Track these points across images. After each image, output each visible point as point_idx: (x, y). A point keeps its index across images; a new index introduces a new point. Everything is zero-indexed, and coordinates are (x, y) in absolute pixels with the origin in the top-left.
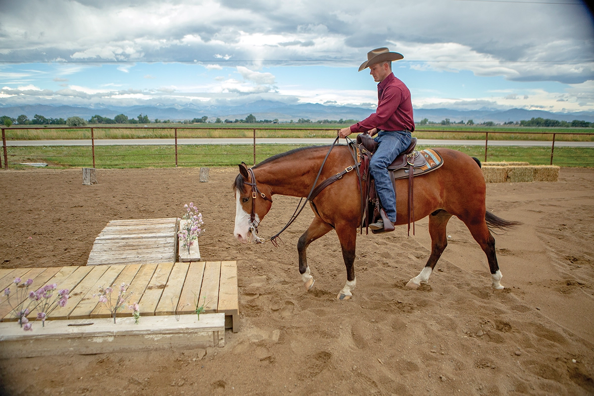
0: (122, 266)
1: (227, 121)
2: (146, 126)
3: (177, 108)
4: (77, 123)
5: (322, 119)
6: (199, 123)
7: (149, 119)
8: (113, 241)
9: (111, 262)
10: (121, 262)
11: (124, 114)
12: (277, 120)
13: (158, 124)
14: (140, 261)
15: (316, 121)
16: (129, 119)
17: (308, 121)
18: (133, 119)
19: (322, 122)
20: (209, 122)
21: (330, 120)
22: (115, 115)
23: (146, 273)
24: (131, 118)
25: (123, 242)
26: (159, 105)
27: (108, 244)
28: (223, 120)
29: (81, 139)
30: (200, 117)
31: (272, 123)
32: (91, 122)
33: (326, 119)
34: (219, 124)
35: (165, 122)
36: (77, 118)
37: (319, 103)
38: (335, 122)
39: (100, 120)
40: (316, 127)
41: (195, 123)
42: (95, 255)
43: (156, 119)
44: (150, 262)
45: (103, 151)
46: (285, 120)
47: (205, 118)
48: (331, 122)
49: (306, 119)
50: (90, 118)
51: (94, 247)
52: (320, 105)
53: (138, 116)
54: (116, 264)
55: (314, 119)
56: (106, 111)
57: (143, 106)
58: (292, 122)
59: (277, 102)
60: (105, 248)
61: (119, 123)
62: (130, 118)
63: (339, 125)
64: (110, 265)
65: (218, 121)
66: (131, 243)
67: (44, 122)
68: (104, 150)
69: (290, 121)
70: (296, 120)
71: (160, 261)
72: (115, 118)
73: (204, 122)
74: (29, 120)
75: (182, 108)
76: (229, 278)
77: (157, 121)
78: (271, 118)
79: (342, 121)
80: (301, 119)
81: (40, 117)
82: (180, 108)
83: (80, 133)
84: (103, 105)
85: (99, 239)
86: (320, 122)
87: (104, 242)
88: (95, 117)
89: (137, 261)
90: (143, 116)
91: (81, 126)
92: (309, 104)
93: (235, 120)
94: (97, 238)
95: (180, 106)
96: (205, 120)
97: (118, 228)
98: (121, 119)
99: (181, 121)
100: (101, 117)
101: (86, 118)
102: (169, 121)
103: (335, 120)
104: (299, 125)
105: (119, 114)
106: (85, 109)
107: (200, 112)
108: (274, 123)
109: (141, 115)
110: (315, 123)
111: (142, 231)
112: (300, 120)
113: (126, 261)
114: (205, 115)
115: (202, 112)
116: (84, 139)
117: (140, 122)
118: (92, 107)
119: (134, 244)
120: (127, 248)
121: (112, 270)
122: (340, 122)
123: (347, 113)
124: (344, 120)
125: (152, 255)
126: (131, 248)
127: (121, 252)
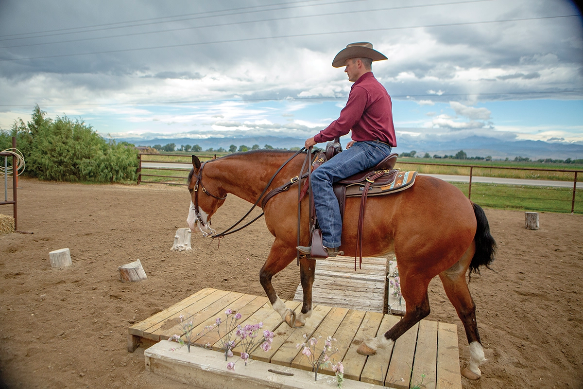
0: (328, 308)
1: (436, 157)
6: (407, 157)
8: (321, 277)
9: (317, 301)
10: (327, 302)
12: (490, 157)
14: (347, 305)
15: (537, 160)
17: (526, 160)
19: (543, 161)
20: (418, 157)
21: (554, 158)
23: (353, 322)
25: (331, 280)
28: (432, 155)
30: (408, 152)
31: (484, 160)
33: (548, 158)
34: (428, 159)
37: (542, 140)
38: (561, 161)
41: (403, 158)
44: (357, 307)
46: (499, 158)
47: (414, 153)
48: (555, 162)
49: (524, 157)
52: (543, 142)
54: (322, 303)
55: (534, 157)
58: (507, 159)
59: (492, 139)
63: (566, 165)
64: (316, 304)
65: (427, 156)
66: (339, 283)
69: (505, 159)
70: (512, 158)
71: (368, 308)
73: (412, 157)
76: (449, 348)
78: (484, 155)
79: (570, 161)
80: (518, 156)
86: (540, 161)
89: (343, 304)
92: (529, 141)
93: (444, 156)
96: (413, 154)
103: (561, 159)
104: (516, 163)
107: (409, 147)
108: (487, 160)
110: (535, 162)
111: (351, 270)
112: (516, 159)
113: (332, 302)
114: (414, 150)
115: (411, 146)
119: (342, 283)
120: (334, 287)
121: (319, 310)
122: (568, 161)
123: (577, 151)
124: (572, 159)
125: (360, 300)
126: (338, 287)
127: (329, 291)
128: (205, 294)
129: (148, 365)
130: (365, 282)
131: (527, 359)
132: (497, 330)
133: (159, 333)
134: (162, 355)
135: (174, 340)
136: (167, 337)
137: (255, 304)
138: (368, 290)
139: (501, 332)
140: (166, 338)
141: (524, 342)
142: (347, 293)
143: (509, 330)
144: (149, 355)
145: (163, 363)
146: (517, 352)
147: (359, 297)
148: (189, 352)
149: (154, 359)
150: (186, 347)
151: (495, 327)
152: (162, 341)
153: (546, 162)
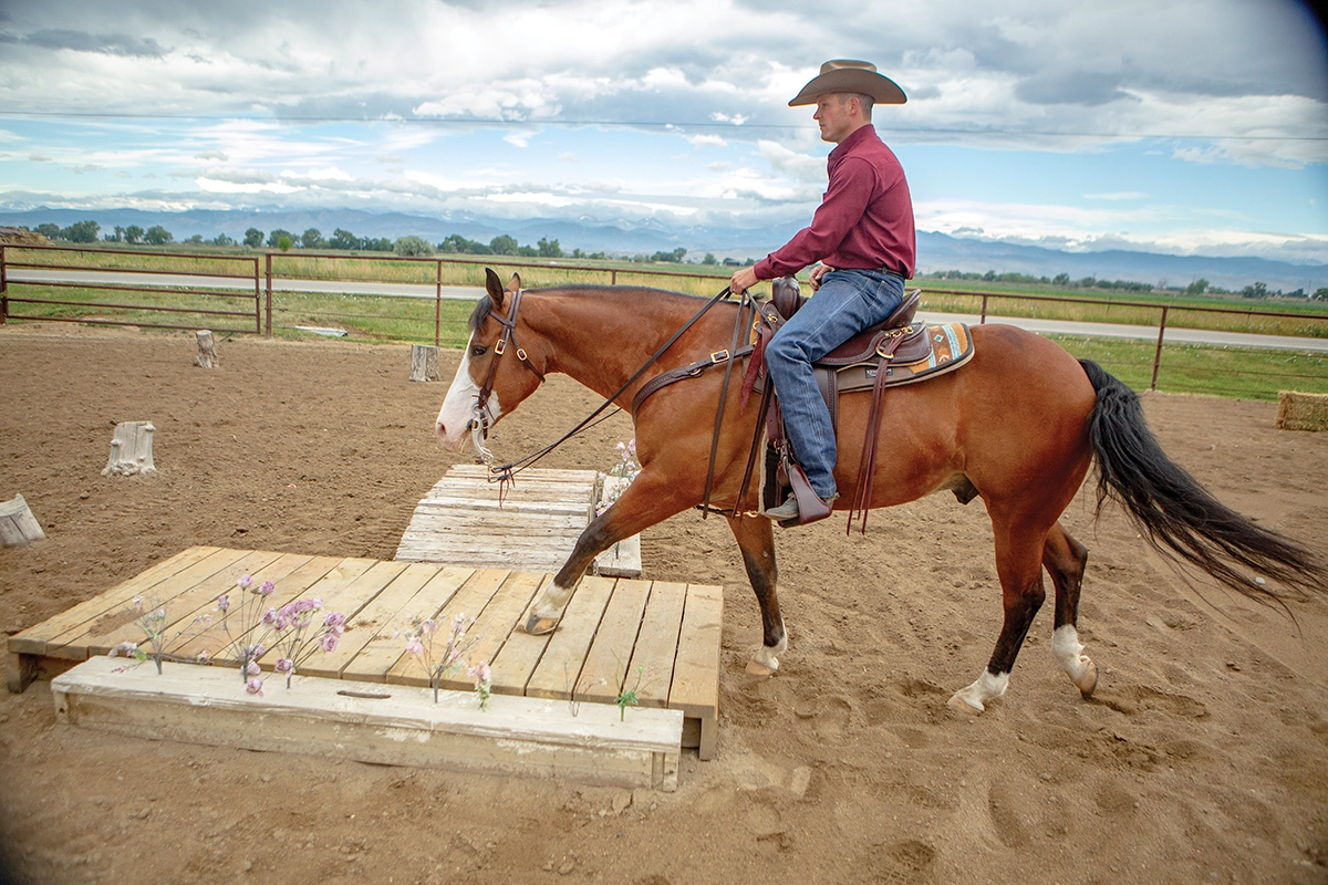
0: (468, 572)
1: (728, 262)
2: (553, 263)
3: (622, 227)
4: (415, 249)
5: (946, 268)
6: (667, 263)
7: (562, 247)
8: (456, 512)
9: (444, 559)
10: (465, 559)
11: (510, 235)
13: (580, 259)
14: (508, 563)
15: (932, 272)
16: (520, 245)
18: (528, 247)
19: (944, 274)
20: (689, 262)
21: (963, 271)
22: (493, 237)
23: (518, 594)
24: (525, 245)
25: (475, 516)
26: (586, 219)
27: (444, 518)
28: (720, 258)
29: (419, 283)
30: (670, 250)
32: (442, 248)
33: (954, 269)
34: (711, 267)
35: (594, 257)
36: (415, 239)
37: (942, 231)
38: (976, 277)
39: (461, 245)
40: (931, 286)
41: (658, 263)
42: (414, 538)
43: (575, 248)
44: (529, 566)
45: (458, 312)
47: (682, 252)
48: (965, 277)
50: (441, 241)
51: (413, 521)
52: (944, 236)
53: (540, 240)
54: (455, 562)
55: (927, 266)
56: (475, 226)
57: (551, 219)
60: (437, 526)
61: (499, 254)
63: (985, 284)
64: (443, 565)
65: (710, 261)
66: (492, 521)
67: (352, 244)
68: (462, 310)
71: (551, 566)
72: (492, 242)
73: (677, 262)
74: (323, 240)
75: (633, 228)
76: (702, 629)
77: (577, 254)
79: (994, 277)
81: (345, 234)
82: (629, 227)
83: (418, 270)
84: (469, 213)
85: (427, 505)
86: (939, 275)
87: (435, 510)
88: (451, 239)
89: (500, 563)
90: (548, 241)
91: (423, 255)
93: (746, 260)
94: (422, 501)
95: (628, 224)
96: (680, 256)
97: (469, 482)
98: (502, 245)
99: (630, 257)
100: (463, 240)
101: (434, 239)
102: (602, 254)
103: (976, 271)
105: (499, 236)
106: (432, 221)
107: (671, 239)
109: (544, 239)
110: (928, 276)
111: (519, 496)
113: (477, 559)
114: (681, 246)
115: (676, 238)
116: (425, 283)
117: (543, 253)
118: (448, 218)
119: (498, 522)
120: (483, 530)
121: (448, 575)
122: (990, 277)
123: (1006, 257)
124: (997, 273)
125: (535, 553)
126: (491, 530)
127: (470, 538)
128: (193, 559)
129: (62, 710)
130: (547, 516)
131: (848, 639)
132: (804, 595)
133: (86, 642)
134: (95, 684)
135: (122, 653)
136: (104, 649)
137: (308, 573)
138: (553, 532)
139: (811, 598)
140: (103, 652)
141: (847, 612)
142: (509, 540)
143: (825, 594)
144: (65, 689)
145: (99, 703)
146: (833, 631)
147: (533, 548)
148: (160, 673)
149: (75, 695)
150: (153, 664)
151: (801, 591)
152: (94, 659)
153: (949, 277)
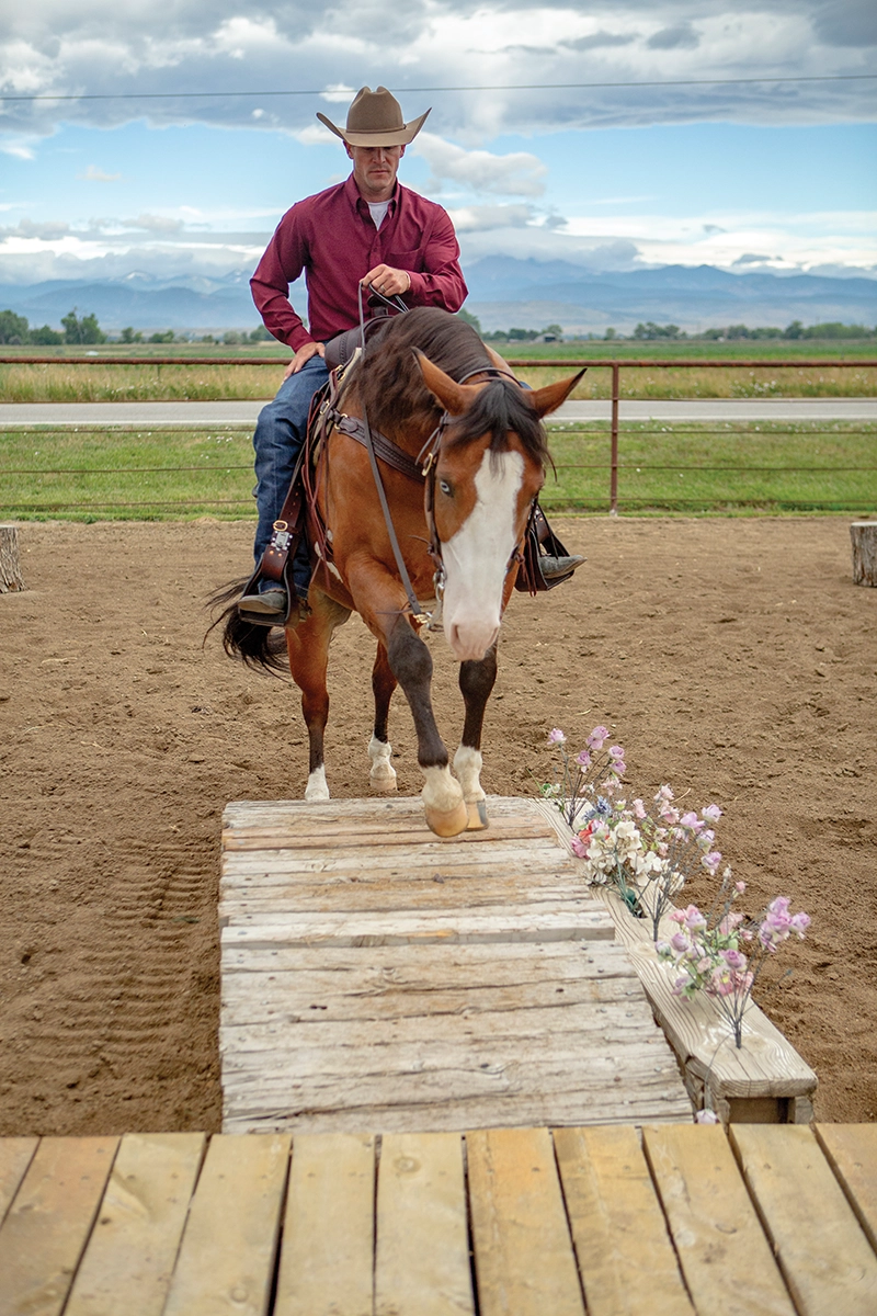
2: (92, 354)
3: (197, 288)
5: (723, 321)
7: (103, 326)
11: (14, 311)
12: (555, 329)
13: (134, 345)
15: (703, 331)
16: (31, 327)
17: (669, 333)
18: (46, 329)
19: (722, 333)
21: (751, 323)
24: (40, 326)
26: (137, 278)
31: (540, 339)
33: (736, 323)
35: (157, 339)
38: (772, 334)
40: (700, 353)
41: (263, 343)
43: (124, 327)
46: (585, 330)
48: (755, 335)
49: (662, 325)
52: (719, 271)
53: (64, 316)
55: (694, 323)
57: (80, 281)
58: (610, 336)
59: (559, 263)
62: (34, 325)
63: (789, 344)
69: (602, 333)
70: (626, 329)
75: (217, 287)
77: (128, 337)
78: (535, 322)
79: (800, 332)
80: (644, 323)
82: (208, 288)
86: (714, 335)
90: (79, 317)
92: (677, 270)
95: (208, 283)
98: (4, 330)
99: (216, 335)
102: (170, 334)
103: (772, 325)
104: (639, 346)
108: (548, 340)
109: (72, 315)
110: (697, 338)
112: (640, 330)
117: (72, 337)
122: (794, 333)
123: (818, 299)
124: (805, 325)
153: (729, 338)
